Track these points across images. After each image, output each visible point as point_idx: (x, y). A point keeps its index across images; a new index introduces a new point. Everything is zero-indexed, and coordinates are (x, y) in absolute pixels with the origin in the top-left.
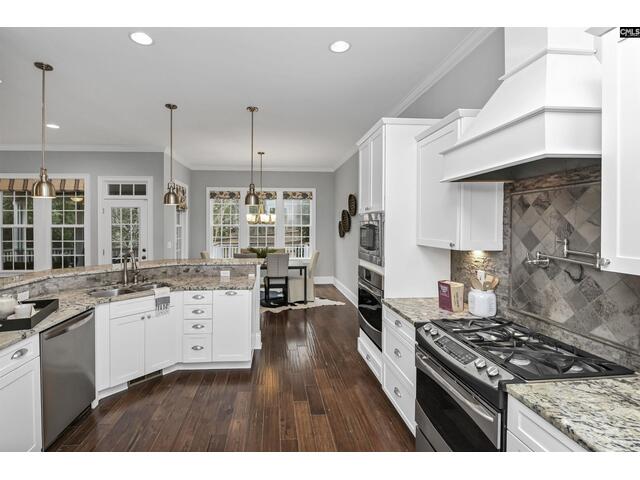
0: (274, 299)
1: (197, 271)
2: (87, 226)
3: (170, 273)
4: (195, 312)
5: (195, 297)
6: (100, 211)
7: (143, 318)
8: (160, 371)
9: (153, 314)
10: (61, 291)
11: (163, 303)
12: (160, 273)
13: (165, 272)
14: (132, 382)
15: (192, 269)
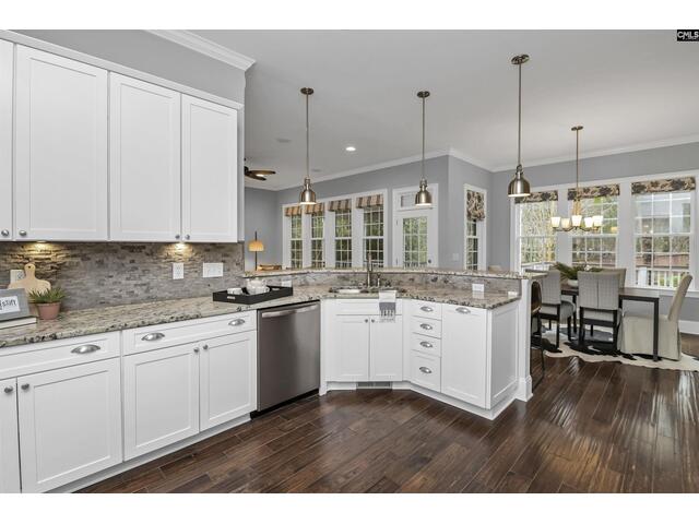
0: (596, 343)
1: (446, 282)
2: (385, 237)
3: (417, 280)
4: (424, 326)
5: (424, 309)
6: (394, 223)
7: (367, 321)
8: (389, 383)
9: (377, 318)
10: (318, 285)
11: (388, 309)
12: (406, 280)
13: (413, 280)
14: (360, 384)
15: (440, 278)
